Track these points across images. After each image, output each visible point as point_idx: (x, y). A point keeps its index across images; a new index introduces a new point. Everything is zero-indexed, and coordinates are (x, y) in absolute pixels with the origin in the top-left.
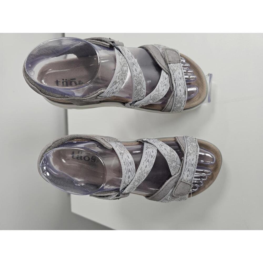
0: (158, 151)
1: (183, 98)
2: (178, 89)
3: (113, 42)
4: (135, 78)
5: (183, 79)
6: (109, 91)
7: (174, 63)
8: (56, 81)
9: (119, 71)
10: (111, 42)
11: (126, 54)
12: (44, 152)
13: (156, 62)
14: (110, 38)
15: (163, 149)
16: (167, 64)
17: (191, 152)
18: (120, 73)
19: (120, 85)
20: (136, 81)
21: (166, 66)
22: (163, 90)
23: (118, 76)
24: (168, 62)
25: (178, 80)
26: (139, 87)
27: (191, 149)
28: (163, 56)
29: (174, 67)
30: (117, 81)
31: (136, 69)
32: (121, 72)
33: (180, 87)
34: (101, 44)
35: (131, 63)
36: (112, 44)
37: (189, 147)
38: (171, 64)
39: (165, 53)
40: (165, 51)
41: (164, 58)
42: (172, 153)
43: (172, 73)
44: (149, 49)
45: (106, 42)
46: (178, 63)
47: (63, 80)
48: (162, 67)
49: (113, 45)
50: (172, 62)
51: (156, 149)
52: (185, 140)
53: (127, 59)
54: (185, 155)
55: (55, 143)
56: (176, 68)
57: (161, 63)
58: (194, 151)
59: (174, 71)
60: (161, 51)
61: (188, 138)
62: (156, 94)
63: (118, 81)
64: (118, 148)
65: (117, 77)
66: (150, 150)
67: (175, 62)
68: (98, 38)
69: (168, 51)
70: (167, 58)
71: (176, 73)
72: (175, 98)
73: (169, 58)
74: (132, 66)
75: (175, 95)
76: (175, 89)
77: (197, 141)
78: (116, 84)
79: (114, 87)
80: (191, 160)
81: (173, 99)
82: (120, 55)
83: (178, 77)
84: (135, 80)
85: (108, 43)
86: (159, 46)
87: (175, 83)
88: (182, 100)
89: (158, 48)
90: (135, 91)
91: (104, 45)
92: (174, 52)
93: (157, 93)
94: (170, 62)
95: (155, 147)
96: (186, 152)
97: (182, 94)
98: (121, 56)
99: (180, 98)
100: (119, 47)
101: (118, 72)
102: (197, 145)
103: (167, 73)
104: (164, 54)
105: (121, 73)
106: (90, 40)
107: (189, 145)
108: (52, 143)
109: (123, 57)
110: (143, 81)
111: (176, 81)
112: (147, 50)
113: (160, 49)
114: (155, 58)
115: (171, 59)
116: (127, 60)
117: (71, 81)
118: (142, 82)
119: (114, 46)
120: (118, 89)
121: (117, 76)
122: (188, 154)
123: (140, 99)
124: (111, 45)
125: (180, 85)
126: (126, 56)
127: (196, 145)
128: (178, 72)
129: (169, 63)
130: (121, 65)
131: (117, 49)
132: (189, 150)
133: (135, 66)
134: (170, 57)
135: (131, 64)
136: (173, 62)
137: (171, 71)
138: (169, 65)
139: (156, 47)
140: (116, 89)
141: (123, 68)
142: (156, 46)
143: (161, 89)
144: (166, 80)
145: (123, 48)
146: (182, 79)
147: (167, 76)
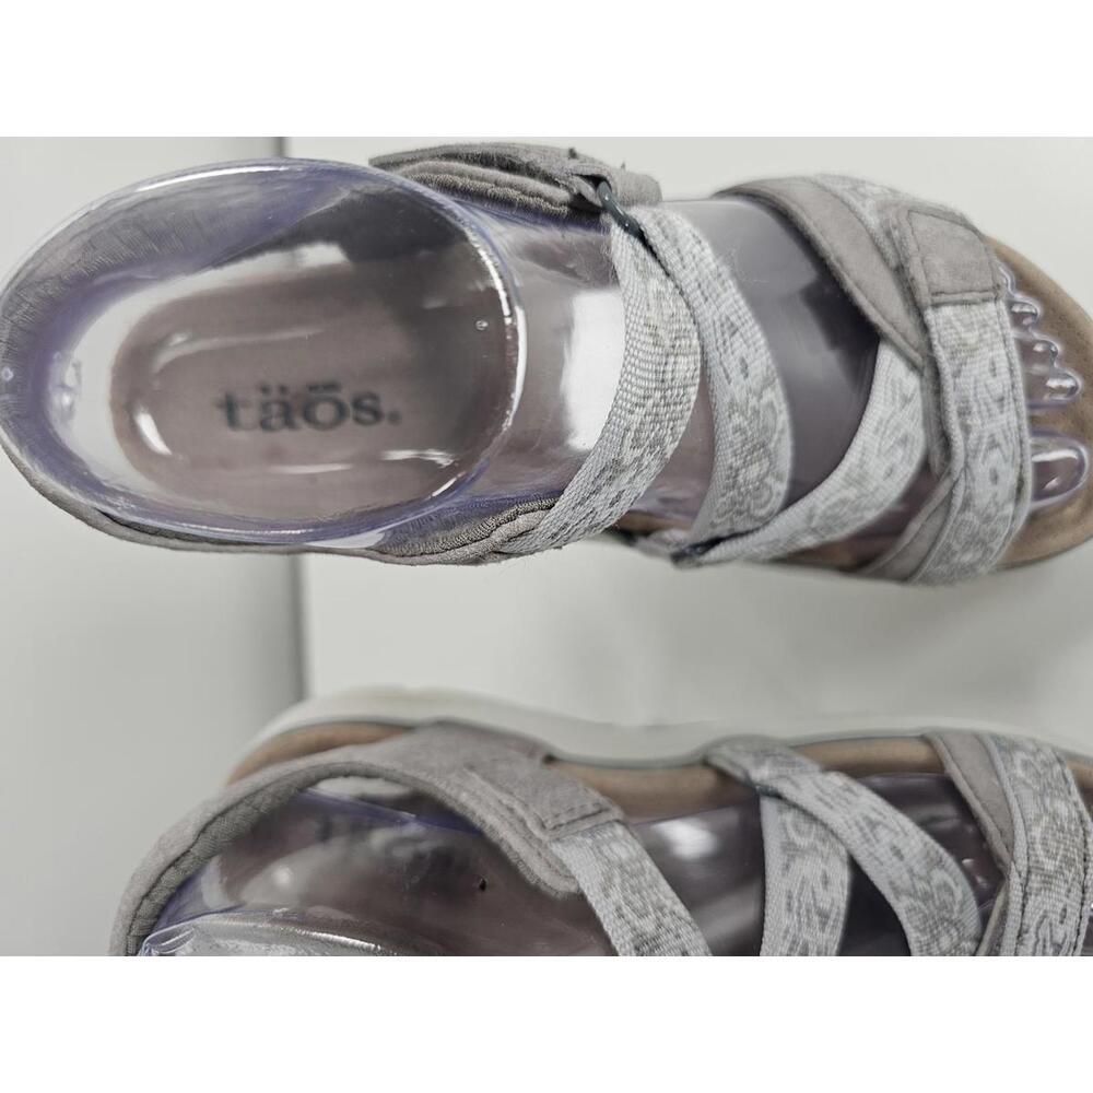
0: (855, 867)
1: (1005, 519)
2: (981, 469)
3: (596, 180)
4: (737, 419)
5: (1012, 405)
6: (567, 524)
7: (964, 303)
8: (221, 396)
9: (641, 392)
10: (582, 176)
11: (686, 261)
12: (144, 891)
13: (842, 290)
14: (578, 150)
15: (882, 851)
16: (917, 310)
17: (1050, 866)
18: (650, 402)
19: (638, 478)
20: (738, 438)
21: (907, 323)
22: (890, 472)
23: (634, 427)
24: (924, 296)
25: (985, 414)
26: (754, 471)
27: (1052, 844)
28: (890, 252)
29: (961, 329)
30: (627, 460)
31: (743, 361)
32: (658, 395)
33: (995, 455)
34: (513, 193)
35: (718, 324)
36: (588, 190)
37: (1037, 832)
38: (947, 311)
39: (903, 237)
40: (905, 224)
41: (893, 263)
42: (939, 876)
43: (947, 368)
44: (794, 208)
45: (549, 179)
46: (985, 301)
47: (265, 390)
48: (886, 328)
49: (598, 202)
50: (950, 298)
51: (843, 852)
52: (1004, 775)
53: (696, 297)
54: (1015, 881)
55: (214, 829)
56: (977, 333)
57: (879, 299)
58: (1069, 862)
59: (964, 351)
60: (873, 221)
61: (1019, 757)
62: (843, 502)
63: (629, 456)
64: (616, 895)
65: (630, 435)
66: (808, 868)
67: (968, 297)
68: (492, 151)
69: (922, 224)
70: (916, 270)
71: (977, 369)
72: (952, 519)
73: (931, 272)
74: (720, 342)
75: (958, 501)
76: (958, 464)
77: (1071, 778)
78: (616, 481)
79: (598, 501)
80: (1055, 918)
81: (937, 521)
82: (645, 274)
83: (983, 394)
84: (737, 429)
85: (557, 184)
86: (856, 185)
87: (966, 429)
88: (994, 533)
89: (853, 201)
90: (723, 495)
91: (531, 201)
92: (961, 232)
93: (851, 493)
94: (937, 299)
95: (833, 840)
96: (1022, 864)
97: (998, 499)
98: (656, 283)
99: (988, 519)
100: (640, 215)
101: (634, 400)
102: (1081, 816)
103: (913, 366)
104: (899, 248)
105: (657, 406)
106: (431, 163)
107: (1038, 819)
108: (190, 832)
109: (671, 284)
110: (782, 432)
111: (975, 421)
112: (785, 216)
113: (864, 205)
114: (838, 265)
115: (943, 280)
116: (695, 304)
117: (314, 395)
118: (776, 437)
119: (604, 209)
120: (622, 502)
121: (628, 430)
122: (1033, 877)
123: (740, 528)
124: (580, 197)
125: (994, 445)
126: (688, 278)
127: (1075, 815)
128: (988, 362)
129: (930, 302)
130: (655, 345)
131: (626, 229)
132: (1040, 852)
133: (737, 341)
134: (937, 262)
135: (719, 334)
136: (958, 297)
137: (942, 355)
138: (930, 315)
139: (836, 196)
140: (612, 504)
141: (669, 368)
142: (839, 188)
143: (876, 467)
144: (909, 407)
145: (664, 223)
146: (1006, 402)
147: (912, 383)
